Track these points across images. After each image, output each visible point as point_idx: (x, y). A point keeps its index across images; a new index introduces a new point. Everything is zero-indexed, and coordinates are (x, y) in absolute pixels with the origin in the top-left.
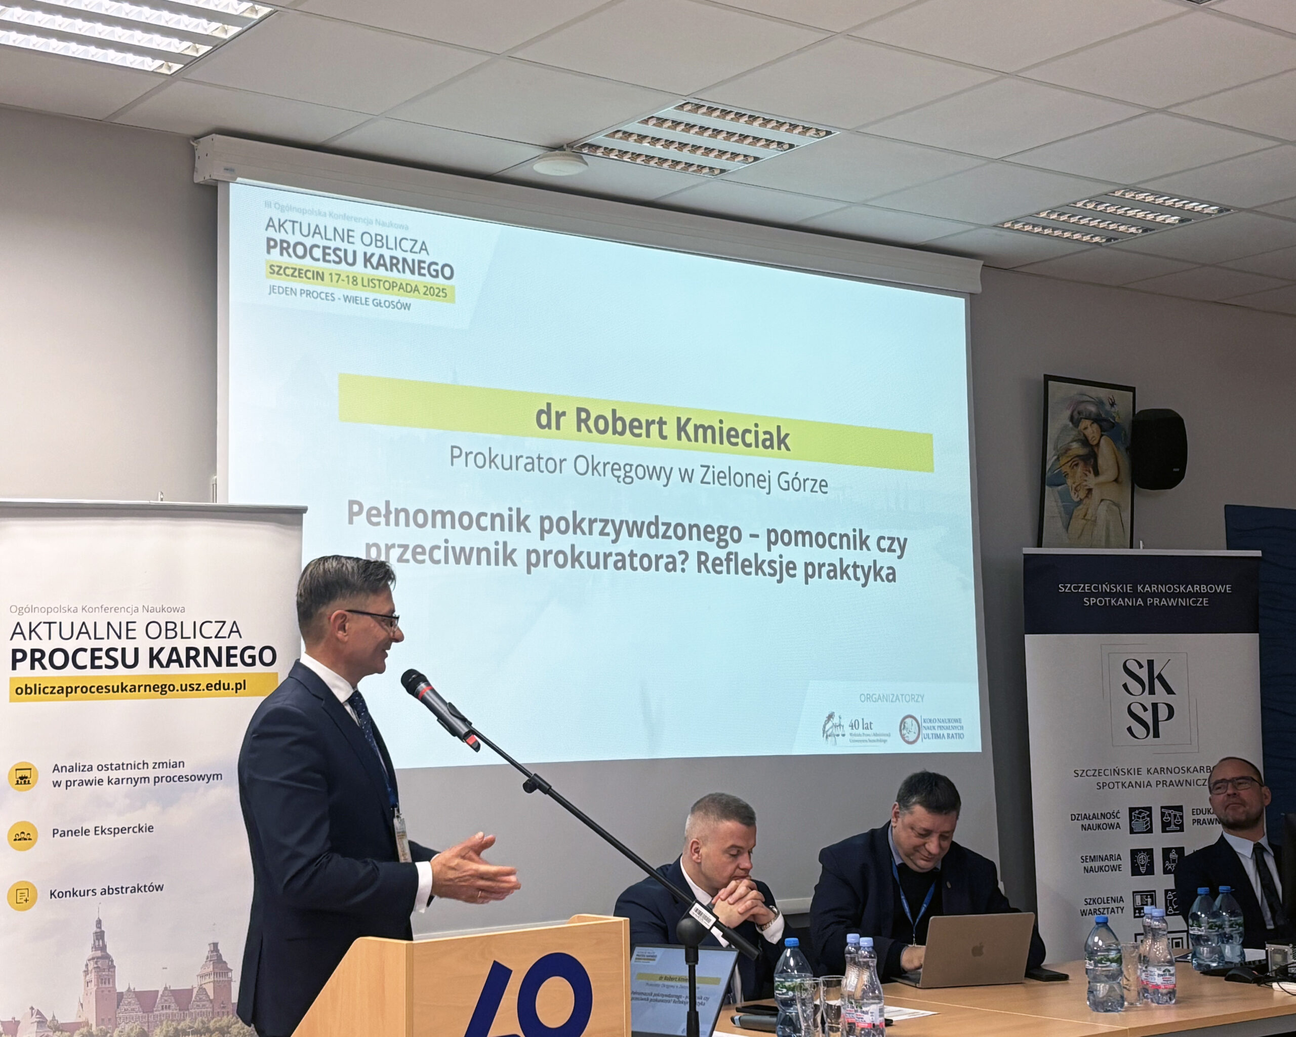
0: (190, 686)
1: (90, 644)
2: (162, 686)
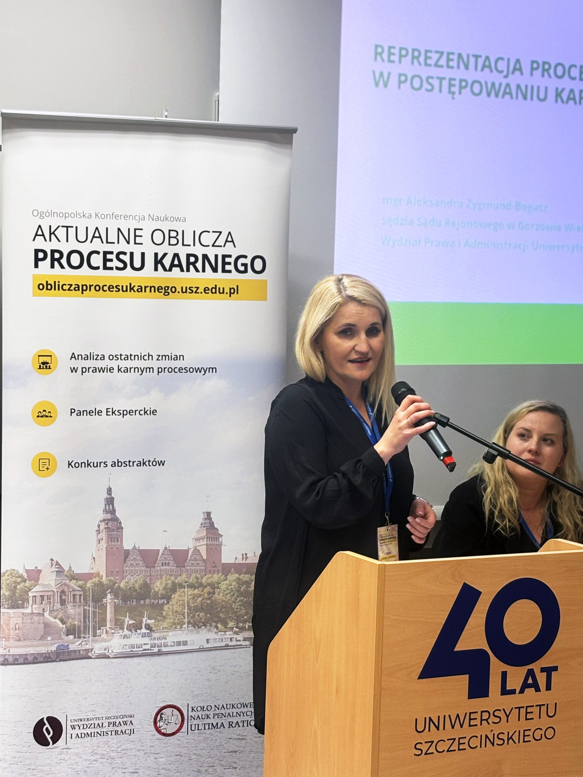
0: (190, 288)
1: (102, 247)
2: (165, 288)
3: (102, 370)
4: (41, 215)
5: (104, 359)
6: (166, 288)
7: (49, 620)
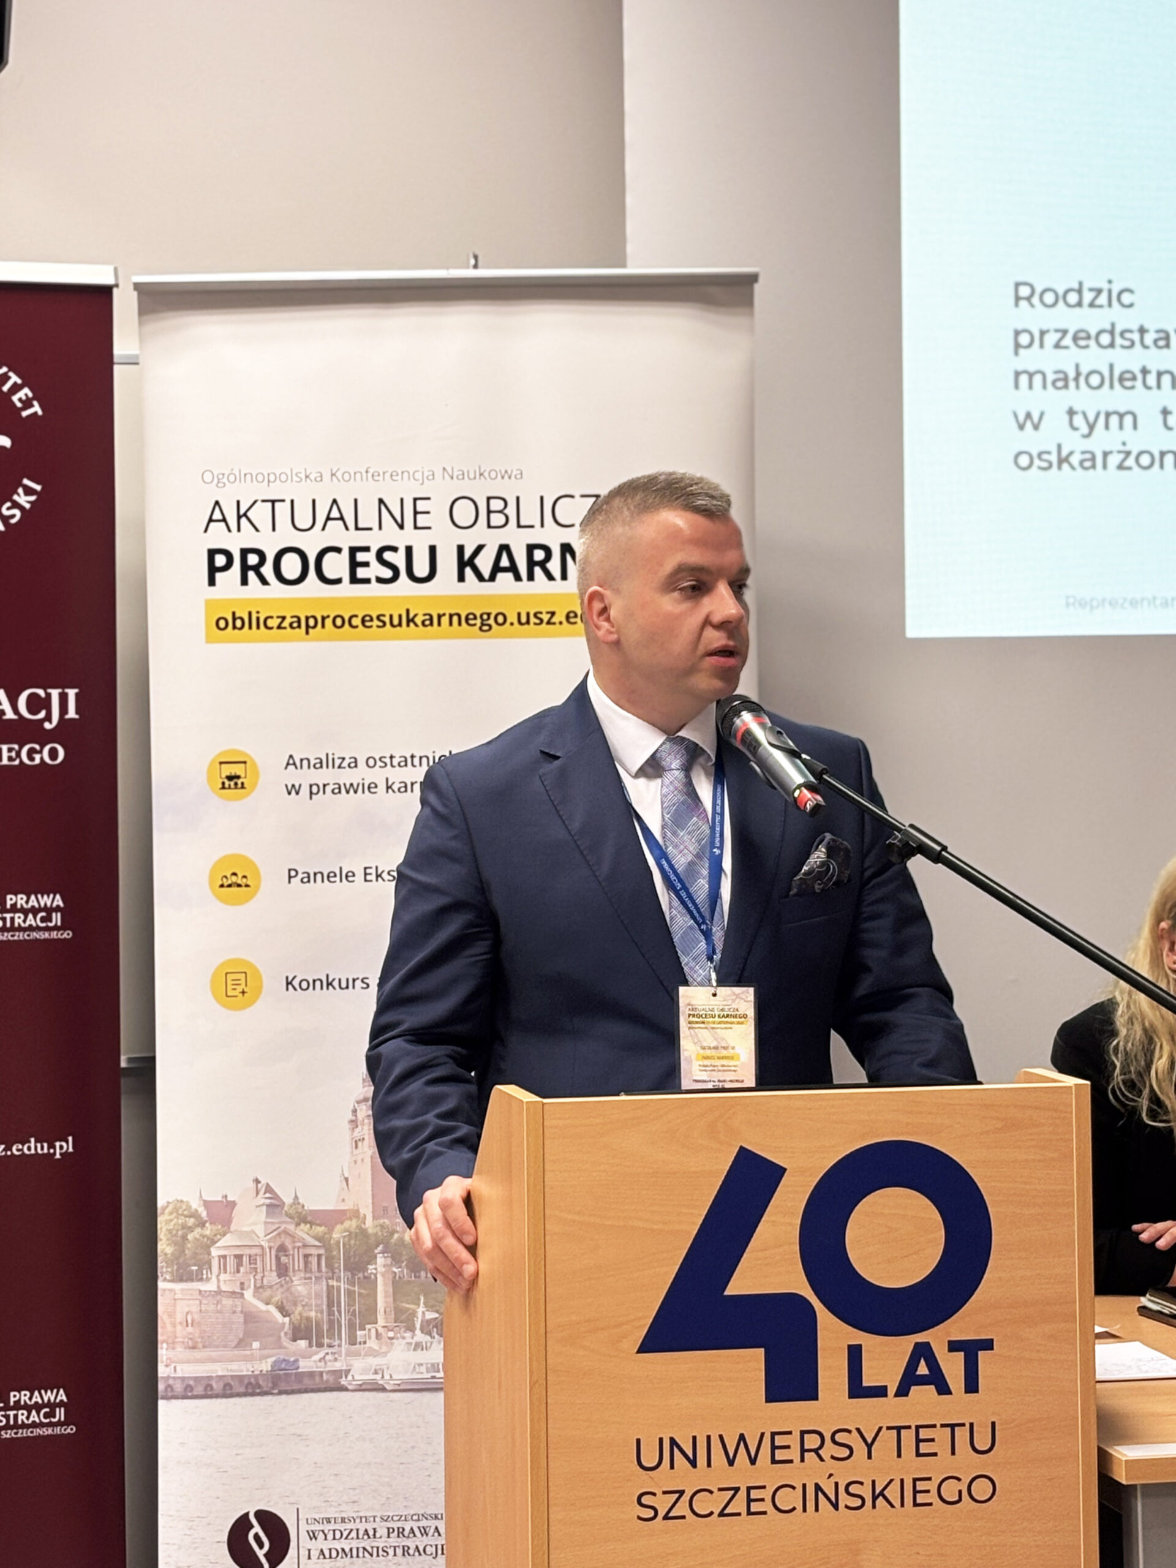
0: (535, 615)
2: (481, 616)
3: (352, 788)
4: (220, 481)
5: (356, 766)
6: (485, 617)
7: (256, 1307)
